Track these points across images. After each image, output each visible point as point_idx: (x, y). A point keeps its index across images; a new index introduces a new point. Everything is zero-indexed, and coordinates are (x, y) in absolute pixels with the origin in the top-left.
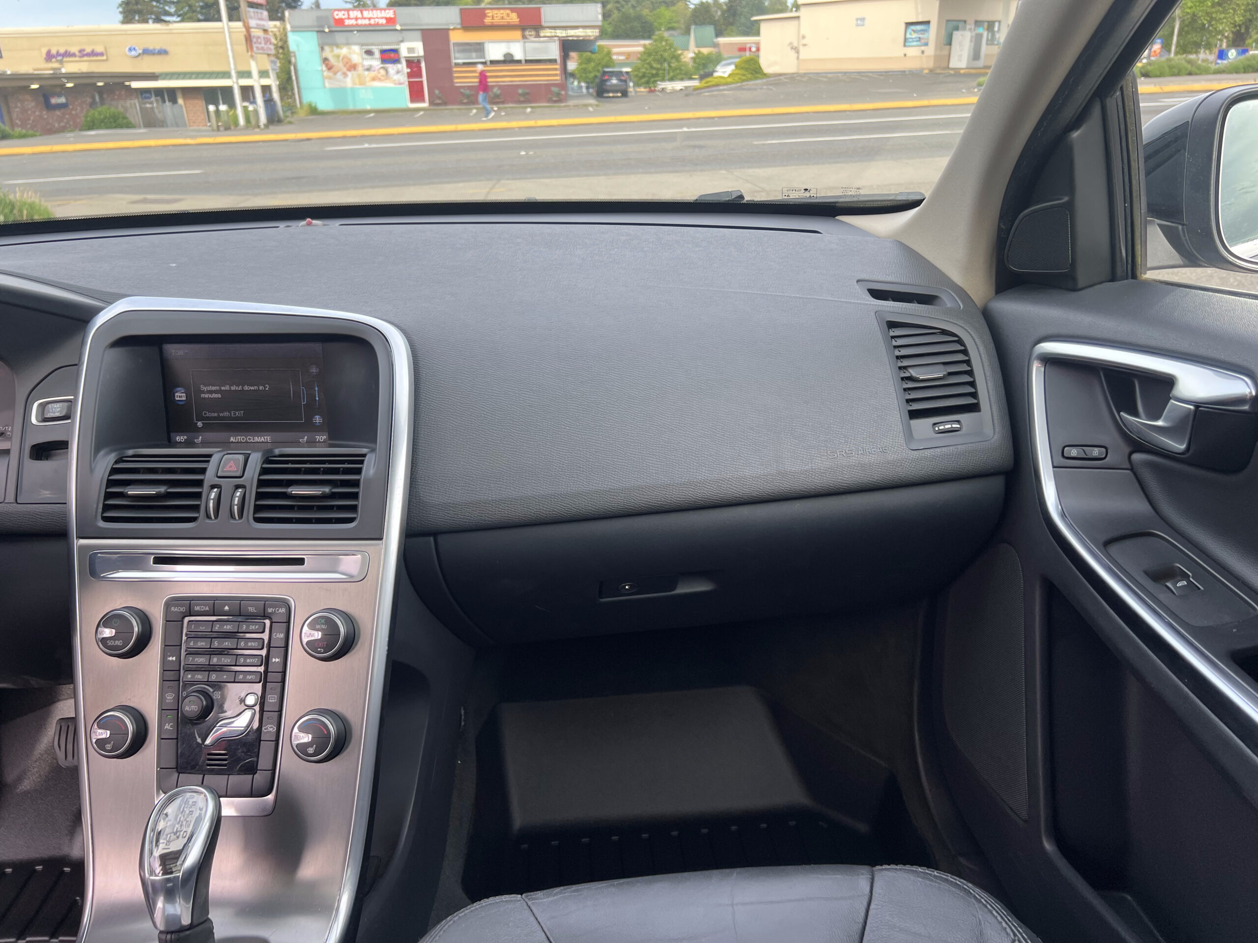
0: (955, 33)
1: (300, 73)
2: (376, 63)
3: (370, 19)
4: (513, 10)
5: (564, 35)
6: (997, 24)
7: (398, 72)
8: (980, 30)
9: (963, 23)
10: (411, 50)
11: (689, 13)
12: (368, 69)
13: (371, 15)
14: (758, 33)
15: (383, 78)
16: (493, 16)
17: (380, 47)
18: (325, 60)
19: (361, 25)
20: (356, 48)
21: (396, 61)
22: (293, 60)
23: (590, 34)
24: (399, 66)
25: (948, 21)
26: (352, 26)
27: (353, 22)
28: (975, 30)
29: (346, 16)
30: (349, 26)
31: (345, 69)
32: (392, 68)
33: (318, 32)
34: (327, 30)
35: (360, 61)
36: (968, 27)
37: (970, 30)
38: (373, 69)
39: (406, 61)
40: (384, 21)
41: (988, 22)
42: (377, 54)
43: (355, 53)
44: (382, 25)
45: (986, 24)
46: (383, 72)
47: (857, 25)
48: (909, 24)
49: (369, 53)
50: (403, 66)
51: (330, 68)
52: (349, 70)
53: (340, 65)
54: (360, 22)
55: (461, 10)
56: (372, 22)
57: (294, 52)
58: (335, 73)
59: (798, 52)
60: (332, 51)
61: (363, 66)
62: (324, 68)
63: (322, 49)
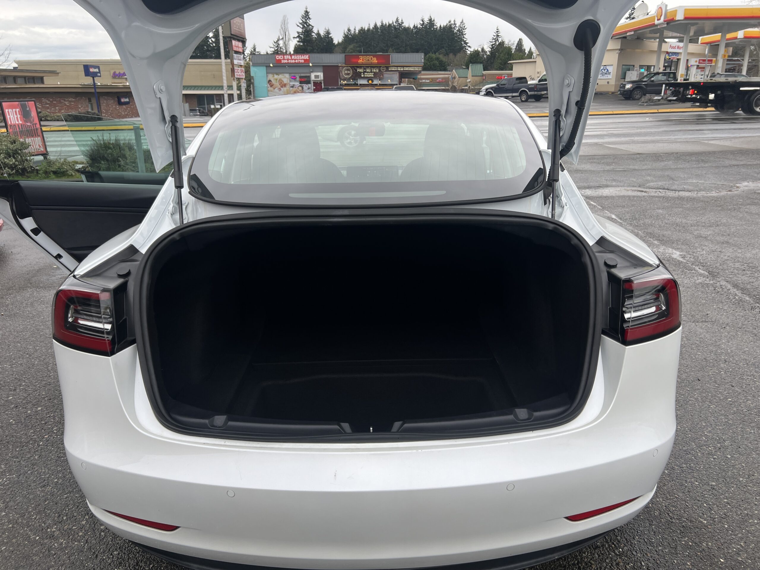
0: (627, 72)
1: (255, 88)
2: (297, 84)
3: (295, 60)
4: (374, 56)
5: (402, 70)
6: (653, 67)
7: (308, 89)
8: (642, 70)
9: (633, 66)
10: (316, 77)
11: (468, 57)
12: (292, 87)
13: (296, 58)
14: (512, 70)
15: (300, 92)
16: (363, 59)
17: (300, 75)
18: (270, 81)
19: (291, 63)
20: (287, 76)
21: (308, 82)
22: (252, 80)
23: (417, 69)
24: (310, 85)
25: (623, 65)
26: (286, 63)
27: (286, 61)
28: (640, 71)
29: (283, 58)
30: (284, 63)
31: (279, 87)
32: (306, 86)
33: (267, 66)
34: (271, 65)
35: (289, 82)
36: (635, 69)
37: (637, 70)
38: (295, 86)
39: (314, 82)
40: (303, 61)
41: (648, 66)
42: (298, 79)
43: (286, 78)
44: (302, 63)
45: (646, 67)
46: (300, 88)
49: (294, 78)
50: (311, 86)
51: (272, 86)
52: (282, 87)
53: (277, 84)
54: (289, 61)
55: (345, 55)
56: (297, 61)
57: (253, 77)
58: (274, 89)
60: (274, 77)
61: (290, 85)
62: (269, 86)
63: (267, 76)
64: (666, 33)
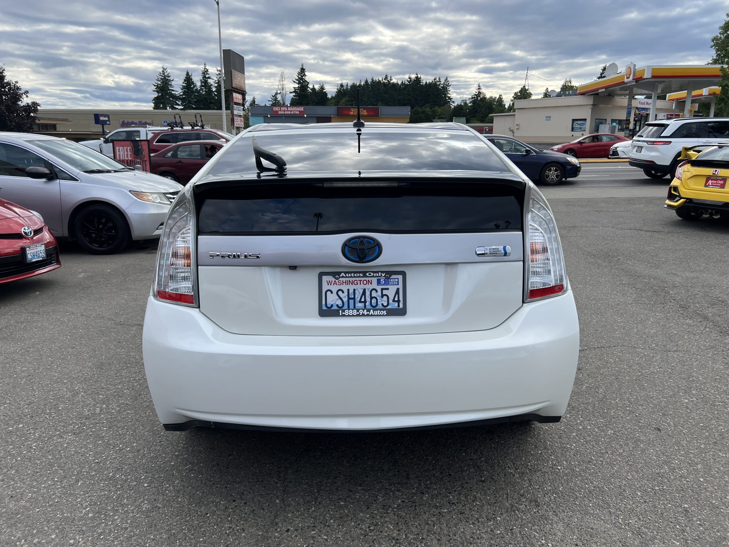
0: (600, 125)
3: (291, 111)
4: (364, 108)
8: (614, 124)
9: (605, 120)
11: (451, 111)
13: (292, 109)
14: (493, 123)
16: (354, 111)
19: (287, 114)
25: (596, 119)
26: (282, 114)
27: (283, 112)
28: (612, 124)
29: (280, 110)
30: (280, 114)
33: (264, 117)
34: (269, 116)
36: (607, 122)
37: (609, 124)
40: (298, 113)
41: (619, 120)
44: (297, 114)
47: (546, 120)
48: (574, 120)
54: (286, 112)
55: (338, 108)
56: (292, 113)
59: (513, 132)
64: (635, 90)
